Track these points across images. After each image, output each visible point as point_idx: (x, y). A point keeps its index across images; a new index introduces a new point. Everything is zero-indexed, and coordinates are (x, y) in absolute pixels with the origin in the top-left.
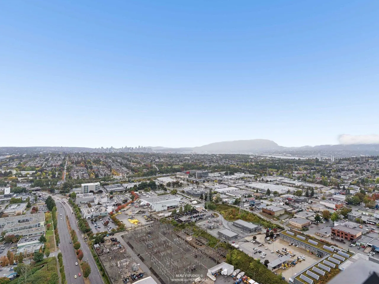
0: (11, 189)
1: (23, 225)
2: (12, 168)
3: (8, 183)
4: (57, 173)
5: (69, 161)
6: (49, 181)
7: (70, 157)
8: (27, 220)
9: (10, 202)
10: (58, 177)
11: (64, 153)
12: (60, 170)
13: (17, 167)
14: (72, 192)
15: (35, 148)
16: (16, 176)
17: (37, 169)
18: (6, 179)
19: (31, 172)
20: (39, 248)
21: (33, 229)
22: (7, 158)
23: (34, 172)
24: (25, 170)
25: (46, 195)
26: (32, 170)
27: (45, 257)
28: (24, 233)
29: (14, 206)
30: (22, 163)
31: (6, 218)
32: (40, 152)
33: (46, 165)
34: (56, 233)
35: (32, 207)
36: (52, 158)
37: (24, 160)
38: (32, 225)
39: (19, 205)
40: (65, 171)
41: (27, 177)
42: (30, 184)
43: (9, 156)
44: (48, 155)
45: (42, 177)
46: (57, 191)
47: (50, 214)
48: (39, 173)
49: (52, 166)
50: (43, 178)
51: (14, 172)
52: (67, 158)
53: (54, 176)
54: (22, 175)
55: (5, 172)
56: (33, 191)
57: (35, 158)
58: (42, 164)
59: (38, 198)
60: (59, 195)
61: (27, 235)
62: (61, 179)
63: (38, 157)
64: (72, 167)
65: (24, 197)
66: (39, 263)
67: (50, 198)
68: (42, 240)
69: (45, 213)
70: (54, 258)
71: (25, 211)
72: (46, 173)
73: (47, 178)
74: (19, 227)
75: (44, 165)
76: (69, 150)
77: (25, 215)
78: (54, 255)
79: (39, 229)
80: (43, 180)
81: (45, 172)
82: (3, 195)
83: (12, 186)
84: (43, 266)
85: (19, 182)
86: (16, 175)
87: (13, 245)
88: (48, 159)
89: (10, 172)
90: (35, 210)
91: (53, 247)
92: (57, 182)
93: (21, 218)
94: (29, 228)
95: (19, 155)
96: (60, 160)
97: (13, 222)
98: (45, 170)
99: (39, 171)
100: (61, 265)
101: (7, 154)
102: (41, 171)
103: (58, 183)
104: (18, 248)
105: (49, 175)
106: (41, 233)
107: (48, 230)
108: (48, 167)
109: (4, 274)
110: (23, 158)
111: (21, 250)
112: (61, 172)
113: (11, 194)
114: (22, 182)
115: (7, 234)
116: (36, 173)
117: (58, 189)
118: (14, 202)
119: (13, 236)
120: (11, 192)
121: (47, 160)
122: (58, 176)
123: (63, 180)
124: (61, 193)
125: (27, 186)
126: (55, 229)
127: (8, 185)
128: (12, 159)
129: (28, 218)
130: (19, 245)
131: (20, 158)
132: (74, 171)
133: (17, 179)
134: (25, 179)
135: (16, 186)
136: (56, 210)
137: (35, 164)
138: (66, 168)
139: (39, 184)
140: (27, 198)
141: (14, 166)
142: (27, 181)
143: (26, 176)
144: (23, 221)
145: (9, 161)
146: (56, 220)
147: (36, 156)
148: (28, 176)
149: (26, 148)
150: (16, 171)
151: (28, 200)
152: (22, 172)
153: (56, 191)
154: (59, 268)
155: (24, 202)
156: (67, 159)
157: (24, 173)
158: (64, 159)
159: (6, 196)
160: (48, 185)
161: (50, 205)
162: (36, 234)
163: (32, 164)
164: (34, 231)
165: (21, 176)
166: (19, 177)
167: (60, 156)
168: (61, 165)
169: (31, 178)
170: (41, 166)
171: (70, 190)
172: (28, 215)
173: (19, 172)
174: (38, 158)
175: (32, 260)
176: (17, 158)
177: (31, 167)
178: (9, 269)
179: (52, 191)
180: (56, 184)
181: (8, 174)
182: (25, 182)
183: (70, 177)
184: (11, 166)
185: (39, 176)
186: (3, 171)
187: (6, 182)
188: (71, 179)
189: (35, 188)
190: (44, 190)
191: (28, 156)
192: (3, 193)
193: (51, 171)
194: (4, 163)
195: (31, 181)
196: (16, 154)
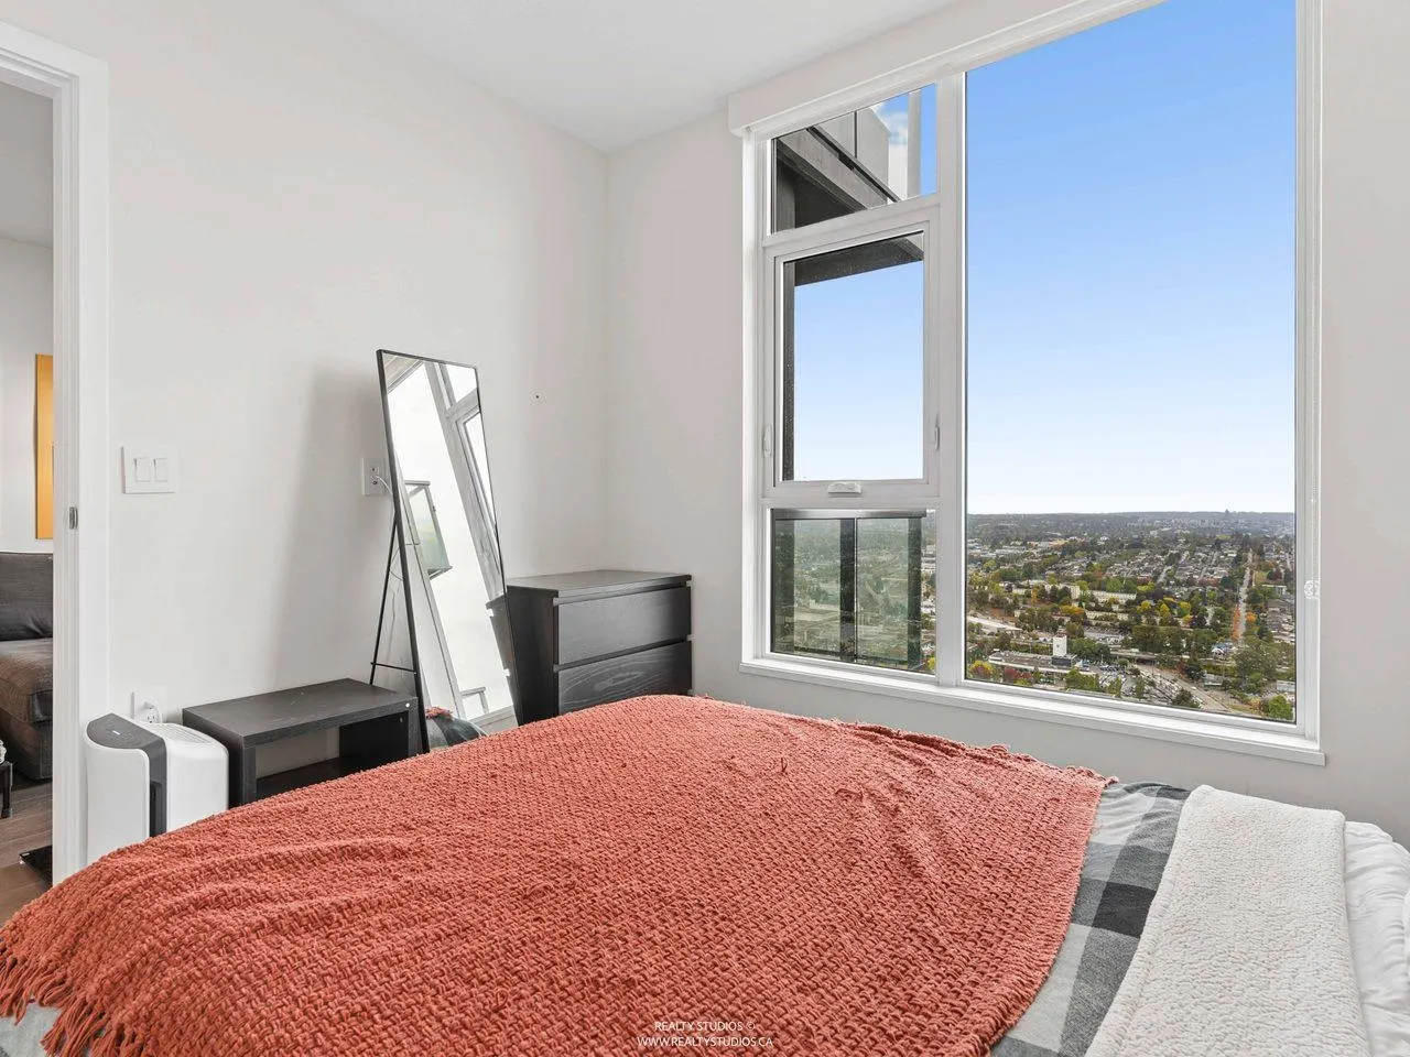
0: (1069, 644)
2: (1070, 580)
3: (1061, 622)
4: (1210, 610)
5: (1259, 568)
6: (1183, 634)
7: (1261, 553)
9: (1067, 682)
10: (1215, 626)
11: (1237, 535)
12: (1221, 601)
13: (1083, 578)
14: (1275, 695)
15: (1134, 517)
16: (1080, 605)
17: (1142, 588)
18: (1055, 610)
19: (1123, 598)
22: (1057, 548)
23: (1133, 597)
24: (1104, 590)
25: (1171, 682)
26: (1127, 592)
30: (1095, 563)
32: (1148, 529)
33: (1170, 576)
36: (1193, 552)
37: (1104, 556)
40: (1242, 607)
41: (1111, 610)
42: (1121, 638)
43: (1061, 542)
44: (1176, 541)
45: (1158, 620)
46: (1212, 677)
48: (1149, 603)
49: (1190, 583)
50: (1162, 623)
51: (1076, 592)
52: (1250, 555)
53: (1198, 622)
54: (1096, 601)
55: (1054, 589)
56: (1131, 660)
57: (1133, 550)
58: (1157, 574)
59: (1147, 687)
60: (1221, 695)
62: (1227, 635)
63: (1143, 547)
64: (1269, 594)
65: (1103, 674)
67: (1185, 697)
72: (1172, 606)
73: (1176, 624)
75: (1163, 575)
76: (1258, 527)
80: (1162, 628)
81: (1168, 604)
82: (1050, 657)
83: (1073, 634)
85: (1087, 624)
86: (1080, 600)
88: (1178, 556)
89: (1066, 592)
92: (1209, 646)
95: (1086, 538)
96: (1219, 562)
98: (1169, 594)
99: (1148, 595)
101: (1056, 537)
102: (1156, 595)
103: (1215, 650)
105: (1181, 615)
108: (1178, 584)
110: (1100, 549)
112: (1226, 607)
113: (1069, 657)
114: (1097, 625)
116: (1138, 602)
117: (1216, 670)
118: (1077, 683)
120: (1068, 652)
121: (1173, 560)
122: (1214, 623)
123: (1235, 640)
124: (1225, 687)
125: (1112, 640)
127: (1061, 630)
128: (1069, 551)
131: (1090, 548)
132: (1283, 611)
133: (1085, 616)
134: (1107, 619)
135: (1081, 636)
137: (1134, 572)
138: (1245, 597)
139: (1147, 641)
140: (1113, 679)
141: (1076, 574)
142: (1114, 627)
143: (1107, 607)
145: (1062, 556)
147: (1137, 545)
148: (1116, 608)
149: (1109, 516)
150: (1081, 588)
151: (1116, 687)
152: (1096, 593)
153: (1210, 678)
156: (1250, 560)
157: (1103, 597)
158: (1238, 560)
159: (1057, 661)
160: (1179, 650)
163: (1123, 569)
165: (1093, 605)
166: (1090, 609)
167: (1219, 549)
168: (1229, 583)
169: (1124, 617)
170: (1155, 579)
171: (1264, 684)
173: (1089, 592)
174: (1143, 553)
176: (1084, 547)
177: (1123, 580)
179: (1192, 674)
180: (1209, 653)
181: (1060, 597)
182: (1106, 626)
183: (1261, 634)
184: (1066, 573)
185: (1150, 612)
186: (1048, 587)
187: (1056, 618)
188: (1270, 639)
189: (1134, 652)
190: (1167, 665)
191: (1114, 544)
192: (1049, 650)
193: (1188, 601)
194: (1050, 563)
195: (1124, 628)
196: (1079, 536)
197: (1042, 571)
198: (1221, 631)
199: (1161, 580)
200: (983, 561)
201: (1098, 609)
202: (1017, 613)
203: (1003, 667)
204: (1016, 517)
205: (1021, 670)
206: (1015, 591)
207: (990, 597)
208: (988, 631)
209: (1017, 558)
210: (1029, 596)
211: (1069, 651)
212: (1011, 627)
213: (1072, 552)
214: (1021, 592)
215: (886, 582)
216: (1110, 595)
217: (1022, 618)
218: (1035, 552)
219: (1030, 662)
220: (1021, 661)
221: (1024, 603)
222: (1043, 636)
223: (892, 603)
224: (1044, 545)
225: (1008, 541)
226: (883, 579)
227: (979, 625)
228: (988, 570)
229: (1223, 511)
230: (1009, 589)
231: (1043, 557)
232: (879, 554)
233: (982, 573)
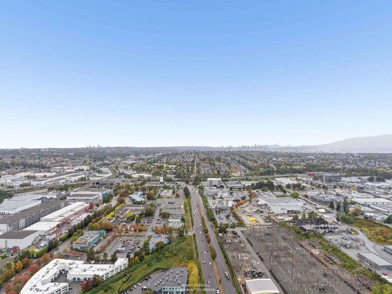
0: (164, 178)
1: (171, 206)
2: (163, 163)
4: (190, 168)
5: (198, 158)
6: (185, 174)
7: (198, 155)
8: (173, 203)
9: (163, 188)
11: (194, 151)
12: (192, 166)
13: (166, 162)
14: (201, 185)
15: (176, 147)
16: (166, 169)
17: (178, 164)
18: (160, 170)
19: (174, 166)
20: (181, 226)
21: (177, 210)
23: (176, 166)
24: (170, 165)
25: (183, 185)
26: (175, 165)
27: (185, 234)
28: (171, 212)
29: (166, 191)
30: (169, 159)
31: (162, 199)
32: (179, 150)
33: (183, 161)
34: (191, 216)
35: (176, 193)
36: (187, 155)
37: (170, 157)
38: (176, 207)
39: (168, 191)
40: (195, 167)
41: (172, 169)
42: (174, 176)
43: (161, 154)
44: (184, 153)
45: (181, 171)
47: (186, 200)
48: (179, 167)
49: (186, 162)
51: (165, 166)
52: (196, 155)
53: (188, 171)
54: (169, 168)
56: (176, 181)
57: (176, 155)
58: (181, 160)
59: (179, 186)
60: (192, 186)
61: (173, 214)
62: (193, 173)
64: (200, 163)
65: (170, 185)
66: (181, 238)
67: (186, 188)
68: (183, 220)
69: (184, 199)
70: (191, 237)
71: (172, 196)
72: (183, 167)
73: (184, 171)
74: (169, 207)
75: (182, 161)
76: (198, 149)
77: (172, 199)
78: (190, 234)
79: (181, 211)
80: (181, 173)
82: (159, 182)
83: (165, 176)
84: (184, 241)
85: (167, 173)
87: (166, 219)
88: (184, 156)
89: (163, 166)
90: (178, 196)
91: (189, 227)
92: (190, 175)
93: (170, 200)
94: (175, 209)
95: (167, 153)
96: (191, 157)
97: (165, 203)
98: (183, 165)
99: (179, 165)
100: (195, 244)
102: (180, 165)
103: (191, 176)
104: (169, 222)
105: (185, 169)
106: (182, 214)
107: (186, 213)
108: (184, 162)
109: (162, 240)
110: (169, 155)
111: (171, 225)
112: (193, 167)
113: (164, 181)
114: (169, 173)
115: (163, 211)
117: (191, 181)
118: (166, 188)
119: (165, 213)
121: (183, 157)
122: (191, 171)
124: (193, 184)
125: (172, 176)
126: (190, 213)
127: (162, 175)
128: (163, 156)
129: (173, 201)
130: (169, 220)
131: (167, 155)
132: (202, 167)
133: (167, 171)
134: (171, 172)
135: (166, 176)
136: (191, 198)
137: (176, 160)
138: (196, 164)
140: (172, 185)
141: (165, 161)
144: (171, 203)
145: (162, 157)
146: (191, 206)
147: (177, 154)
148: (173, 169)
149: (171, 147)
151: (173, 187)
153: (190, 182)
154: (194, 246)
155: (171, 189)
157: (170, 166)
158: (195, 157)
159: (161, 183)
160: (185, 177)
161: (187, 193)
162: (179, 215)
163: (174, 160)
164: (177, 212)
166: (168, 169)
167: (191, 154)
168: (193, 162)
169: (174, 171)
170: (180, 161)
171: (199, 183)
172: (174, 200)
173: (167, 166)
174: (178, 155)
175: (177, 234)
176: (166, 155)
177: (174, 162)
178: (164, 236)
179: (187, 182)
180: (190, 177)
181: (161, 167)
182: (171, 173)
183: (199, 172)
184: (163, 161)
185: (179, 169)
186: (159, 165)
187: (161, 172)
188: (200, 173)
189: (177, 179)
190: (182, 181)
191: (172, 154)
192: (159, 181)
193: (186, 166)
194: (159, 159)
195: (174, 173)
196: (165, 152)
197: (157, 161)
198: (192, 172)
199: (181, 162)
200: (144, 159)
201: (169, 169)
202: (152, 172)
203: (149, 186)
204: (151, 148)
205: (153, 186)
206: (152, 166)
207: (146, 168)
208: (145, 177)
209: (152, 158)
210: (155, 168)
211: (164, 180)
212: (151, 176)
213: (164, 156)
214: (153, 167)
215: (119, 166)
216: (172, 166)
217: (153, 173)
218: (156, 156)
219: (155, 184)
220: (153, 184)
221: (154, 169)
222: (158, 177)
223: (121, 172)
224: (158, 155)
225: (150, 154)
226: (118, 166)
227: (143, 176)
228: (145, 162)
229: (192, 146)
230: (150, 166)
231: (158, 158)
232: (117, 159)
233: (144, 162)
